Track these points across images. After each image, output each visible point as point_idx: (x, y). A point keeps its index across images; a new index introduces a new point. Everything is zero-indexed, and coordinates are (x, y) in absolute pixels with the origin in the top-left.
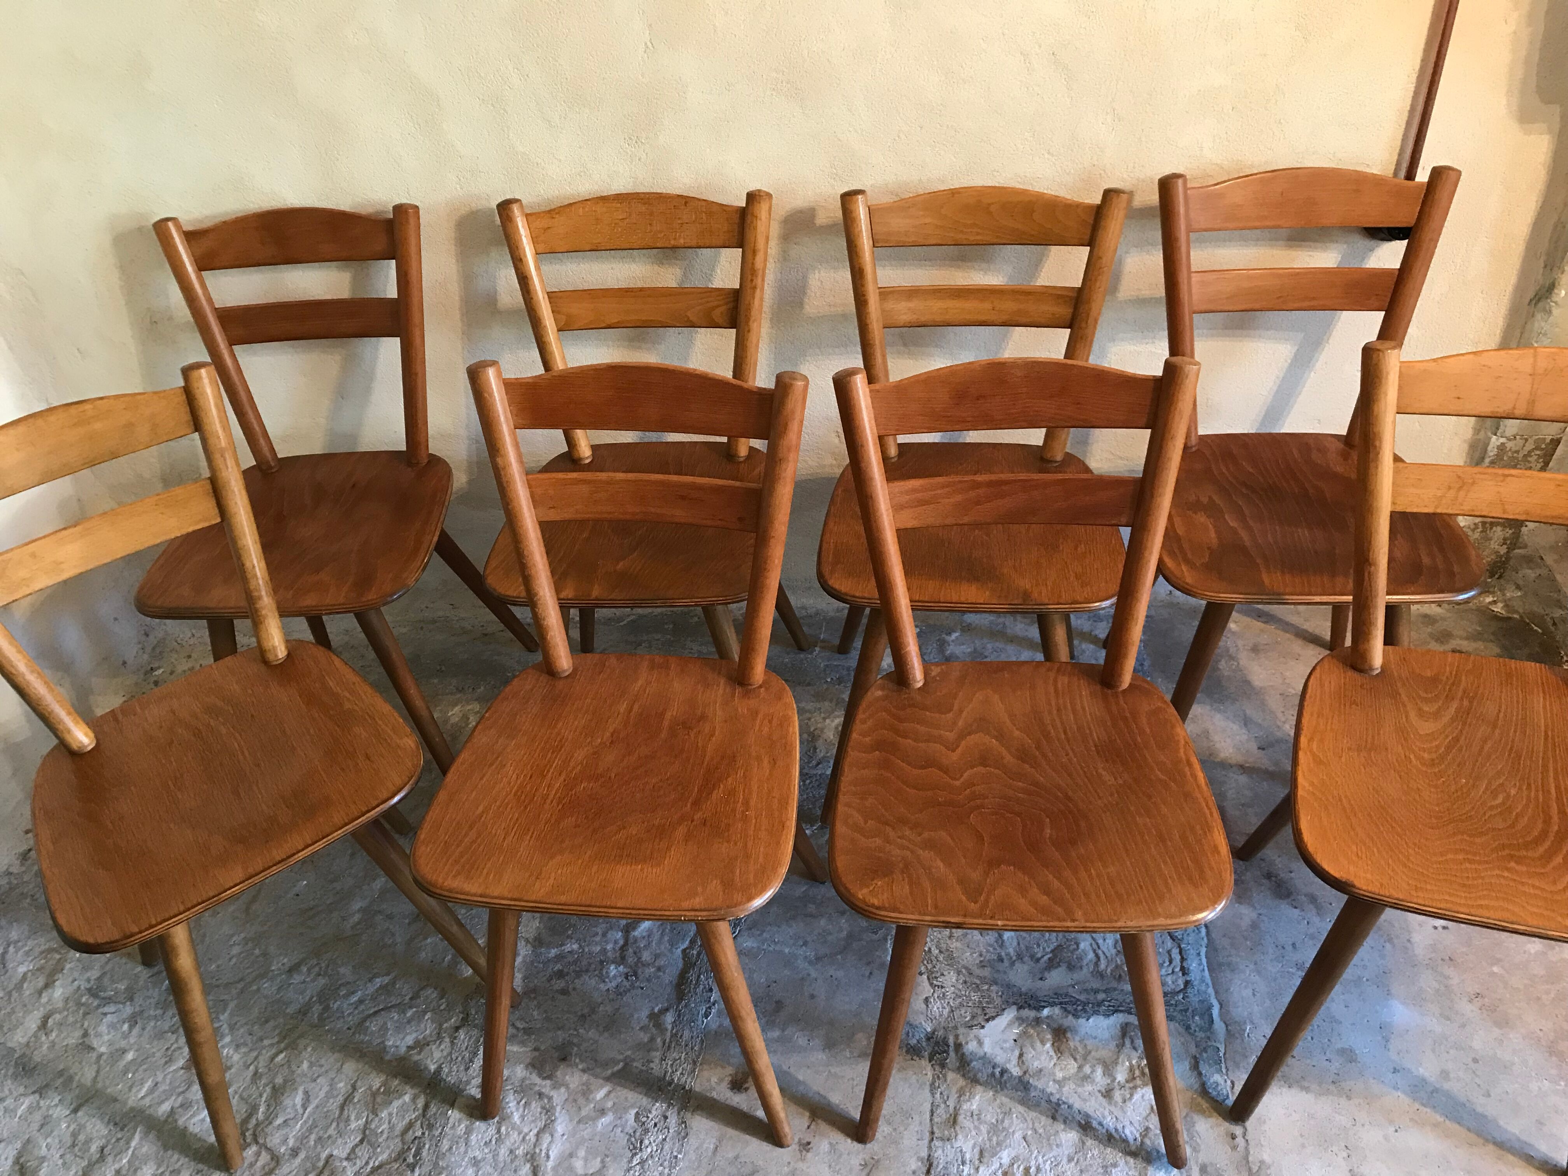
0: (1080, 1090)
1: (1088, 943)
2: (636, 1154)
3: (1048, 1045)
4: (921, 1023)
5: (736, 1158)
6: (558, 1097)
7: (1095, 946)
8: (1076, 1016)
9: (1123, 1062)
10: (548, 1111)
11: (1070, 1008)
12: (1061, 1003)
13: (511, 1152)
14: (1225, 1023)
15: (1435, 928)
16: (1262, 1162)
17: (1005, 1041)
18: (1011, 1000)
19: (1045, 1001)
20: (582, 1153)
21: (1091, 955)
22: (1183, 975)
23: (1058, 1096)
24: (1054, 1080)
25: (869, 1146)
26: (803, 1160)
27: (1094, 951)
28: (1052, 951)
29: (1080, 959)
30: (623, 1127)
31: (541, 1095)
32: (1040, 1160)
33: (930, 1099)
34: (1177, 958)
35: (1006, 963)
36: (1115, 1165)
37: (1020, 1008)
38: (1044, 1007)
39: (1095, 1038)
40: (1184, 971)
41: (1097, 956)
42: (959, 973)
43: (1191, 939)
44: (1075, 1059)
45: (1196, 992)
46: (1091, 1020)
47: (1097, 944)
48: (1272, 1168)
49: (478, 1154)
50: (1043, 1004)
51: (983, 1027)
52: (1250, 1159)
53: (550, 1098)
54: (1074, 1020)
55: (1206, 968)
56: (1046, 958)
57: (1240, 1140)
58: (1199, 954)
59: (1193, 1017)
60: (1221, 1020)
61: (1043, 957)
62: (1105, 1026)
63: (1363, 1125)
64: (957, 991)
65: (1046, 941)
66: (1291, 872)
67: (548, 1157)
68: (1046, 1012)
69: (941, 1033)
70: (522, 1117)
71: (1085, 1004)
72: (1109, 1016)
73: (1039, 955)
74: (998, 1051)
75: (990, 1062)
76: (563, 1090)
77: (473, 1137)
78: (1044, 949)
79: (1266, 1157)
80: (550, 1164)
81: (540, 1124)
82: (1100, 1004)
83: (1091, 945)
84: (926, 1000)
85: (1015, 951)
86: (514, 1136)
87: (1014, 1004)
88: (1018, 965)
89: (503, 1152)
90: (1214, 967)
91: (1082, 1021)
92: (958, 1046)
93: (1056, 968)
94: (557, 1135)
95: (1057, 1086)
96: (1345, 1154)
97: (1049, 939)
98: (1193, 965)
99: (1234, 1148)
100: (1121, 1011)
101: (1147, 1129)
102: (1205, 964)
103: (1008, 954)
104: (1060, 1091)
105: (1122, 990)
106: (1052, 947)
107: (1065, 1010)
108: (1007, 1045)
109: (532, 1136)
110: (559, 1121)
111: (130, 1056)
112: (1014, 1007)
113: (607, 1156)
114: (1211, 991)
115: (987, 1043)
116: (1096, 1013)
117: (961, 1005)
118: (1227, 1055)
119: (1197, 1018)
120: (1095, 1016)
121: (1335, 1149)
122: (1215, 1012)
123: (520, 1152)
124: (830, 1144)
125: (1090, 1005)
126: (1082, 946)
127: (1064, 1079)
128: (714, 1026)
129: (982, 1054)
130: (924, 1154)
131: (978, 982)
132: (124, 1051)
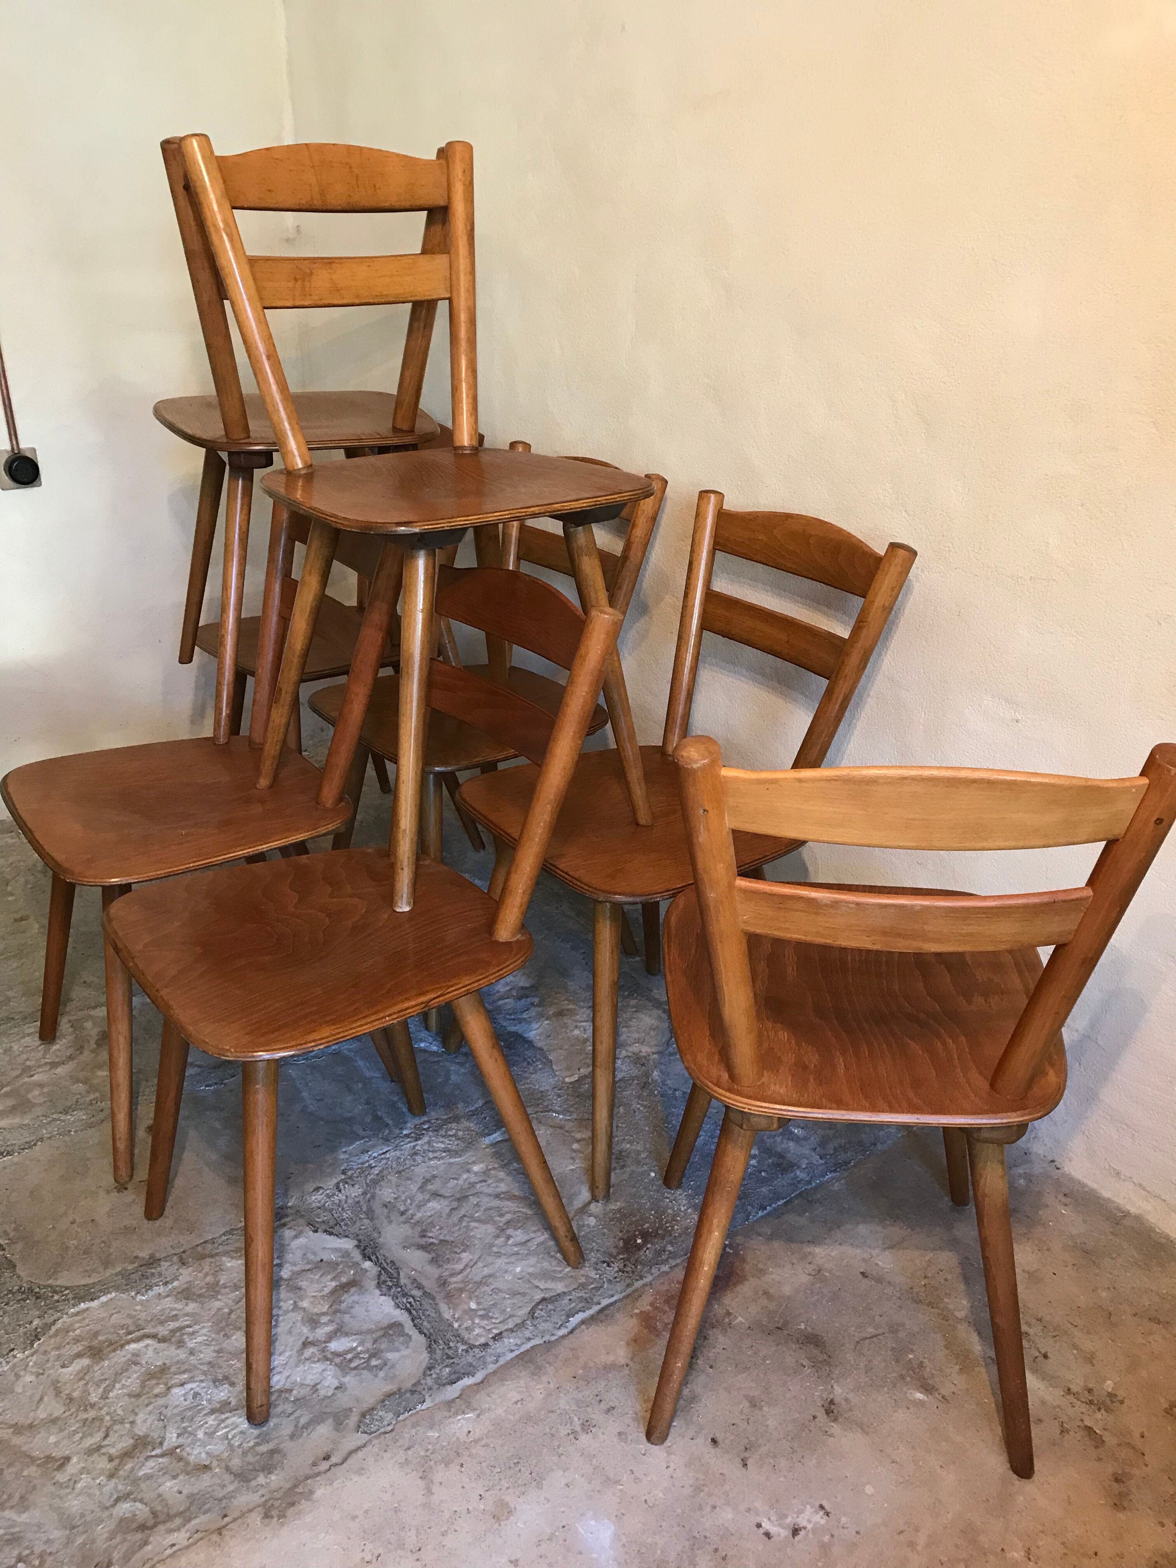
0: (299, 1324)
1: (471, 1257)
2: (61, 1113)
3: (334, 1284)
4: (292, 1197)
5: (89, 1159)
6: (86, 1056)
7: (472, 1263)
8: (379, 1286)
9: (353, 1341)
10: (71, 1058)
11: (384, 1277)
12: (384, 1269)
13: (27, 1059)
14: (461, 1395)
15: (759, 1526)
16: (311, 1492)
17: (315, 1254)
18: (360, 1237)
19: (377, 1258)
20: (46, 1090)
21: (459, 1266)
22: (494, 1338)
23: (280, 1312)
24: (295, 1302)
25: (146, 1221)
26: (108, 1192)
27: (467, 1265)
28: (441, 1241)
29: (448, 1261)
30: (82, 1097)
31: (82, 1047)
32: (204, 1331)
33: (218, 1235)
34: (510, 1325)
35: (402, 1219)
36: (232, 1384)
37: (358, 1246)
38: (370, 1260)
39: (367, 1311)
40: (498, 1337)
41: (462, 1271)
42: (364, 1193)
43: (543, 1326)
44: (331, 1306)
45: (478, 1356)
46: (383, 1297)
47: (476, 1263)
48: (309, 1503)
49: (15, 1048)
50: (373, 1258)
51: (316, 1231)
52: (309, 1481)
53: (81, 1053)
54: (373, 1287)
55: (517, 1353)
56: (431, 1240)
57: (325, 1465)
58: (529, 1339)
59: (447, 1366)
60: (463, 1390)
61: (430, 1237)
62: (386, 1311)
63: (418, 1560)
64: (343, 1202)
65: (449, 1231)
66: (711, 1367)
67: (32, 1076)
68: (367, 1264)
69: (289, 1211)
70: (59, 1050)
71: (397, 1285)
72: (398, 1307)
73: (430, 1235)
74: (299, 1253)
75: (282, 1252)
76: (93, 1055)
77: (27, 1039)
78: (440, 1234)
79: (319, 1493)
80: (26, 1080)
81: (57, 1060)
82: (405, 1295)
83: (471, 1260)
84: (317, 1189)
85: (421, 1218)
86: (40, 1054)
87: (359, 1241)
88: (407, 1226)
89: (24, 1056)
90: (525, 1359)
91: (377, 1292)
92: (284, 1225)
93: (427, 1251)
94: (53, 1071)
95: (291, 1307)
96: (368, 1558)
97: (453, 1232)
98: (510, 1341)
99: (314, 1464)
100: (410, 1313)
101: (290, 1391)
102: (522, 1350)
103: (413, 1215)
104: (287, 1312)
105: (436, 1304)
106: (448, 1238)
107: (380, 1275)
108: (311, 1257)
109: (43, 1061)
110: (67, 1066)
111: (10, 898)
112: (356, 1243)
113: (51, 1101)
114: (491, 1368)
115: (302, 1241)
116: (395, 1297)
117: (331, 1210)
118: (421, 1413)
119: (447, 1370)
120: (390, 1298)
121: (370, 1546)
122: (467, 1381)
123: (28, 1063)
124: (134, 1200)
125: (399, 1289)
126: (464, 1255)
127: (304, 1309)
128: (202, 1094)
129: (287, 1242)
130: (158, 1256)
131: (365, 1209)
132: (12, 894)
